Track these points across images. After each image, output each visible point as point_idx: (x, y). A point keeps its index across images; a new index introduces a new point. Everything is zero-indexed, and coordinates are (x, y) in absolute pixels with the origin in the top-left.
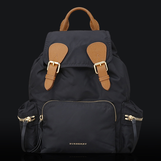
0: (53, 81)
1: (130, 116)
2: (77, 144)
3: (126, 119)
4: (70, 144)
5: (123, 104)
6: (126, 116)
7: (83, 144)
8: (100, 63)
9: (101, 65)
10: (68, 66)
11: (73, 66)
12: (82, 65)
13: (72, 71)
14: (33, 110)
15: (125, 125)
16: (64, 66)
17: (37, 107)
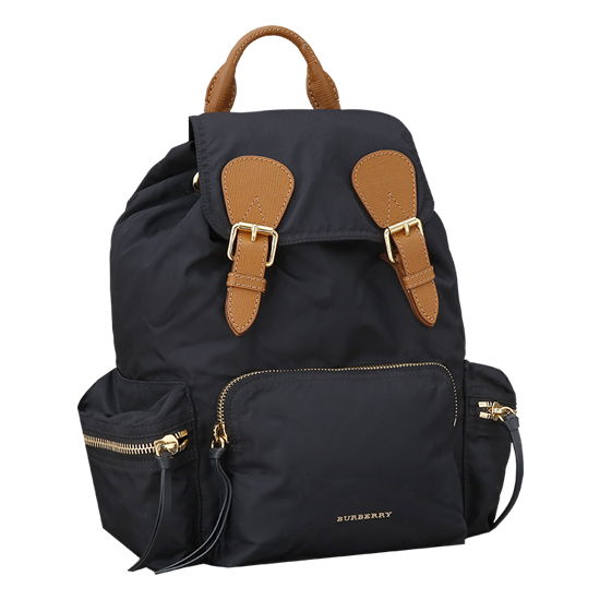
0: (259, 296)
1: (495, 403)
2: (361, 517)
3: (483, 415)
4: (340, 519)
6: (482, 404)
7: (381, 515)
8: (406, 224)
9: (407, 230)
10: (304, 238)
11: (324, 236)
12: (352, 233)
14: (178, 412)
15: (479, 437)
16: (290, 240)
17: (191, 395)
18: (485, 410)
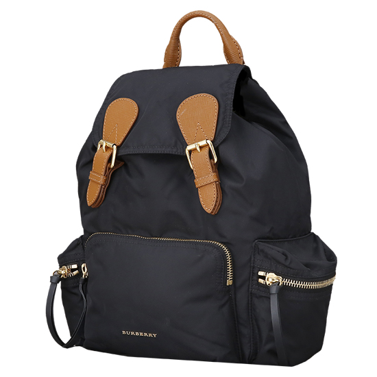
1: (271, 274)
2: (137, 334)
3: (261, 281)
4: (124, 333)
5: (254, 244)
6: (261, 273)
7: (150, 335)
8: (197, 145)
9: (198, 149)
13: (143, 165)
14: (74, 252)
18: (263, 278)
